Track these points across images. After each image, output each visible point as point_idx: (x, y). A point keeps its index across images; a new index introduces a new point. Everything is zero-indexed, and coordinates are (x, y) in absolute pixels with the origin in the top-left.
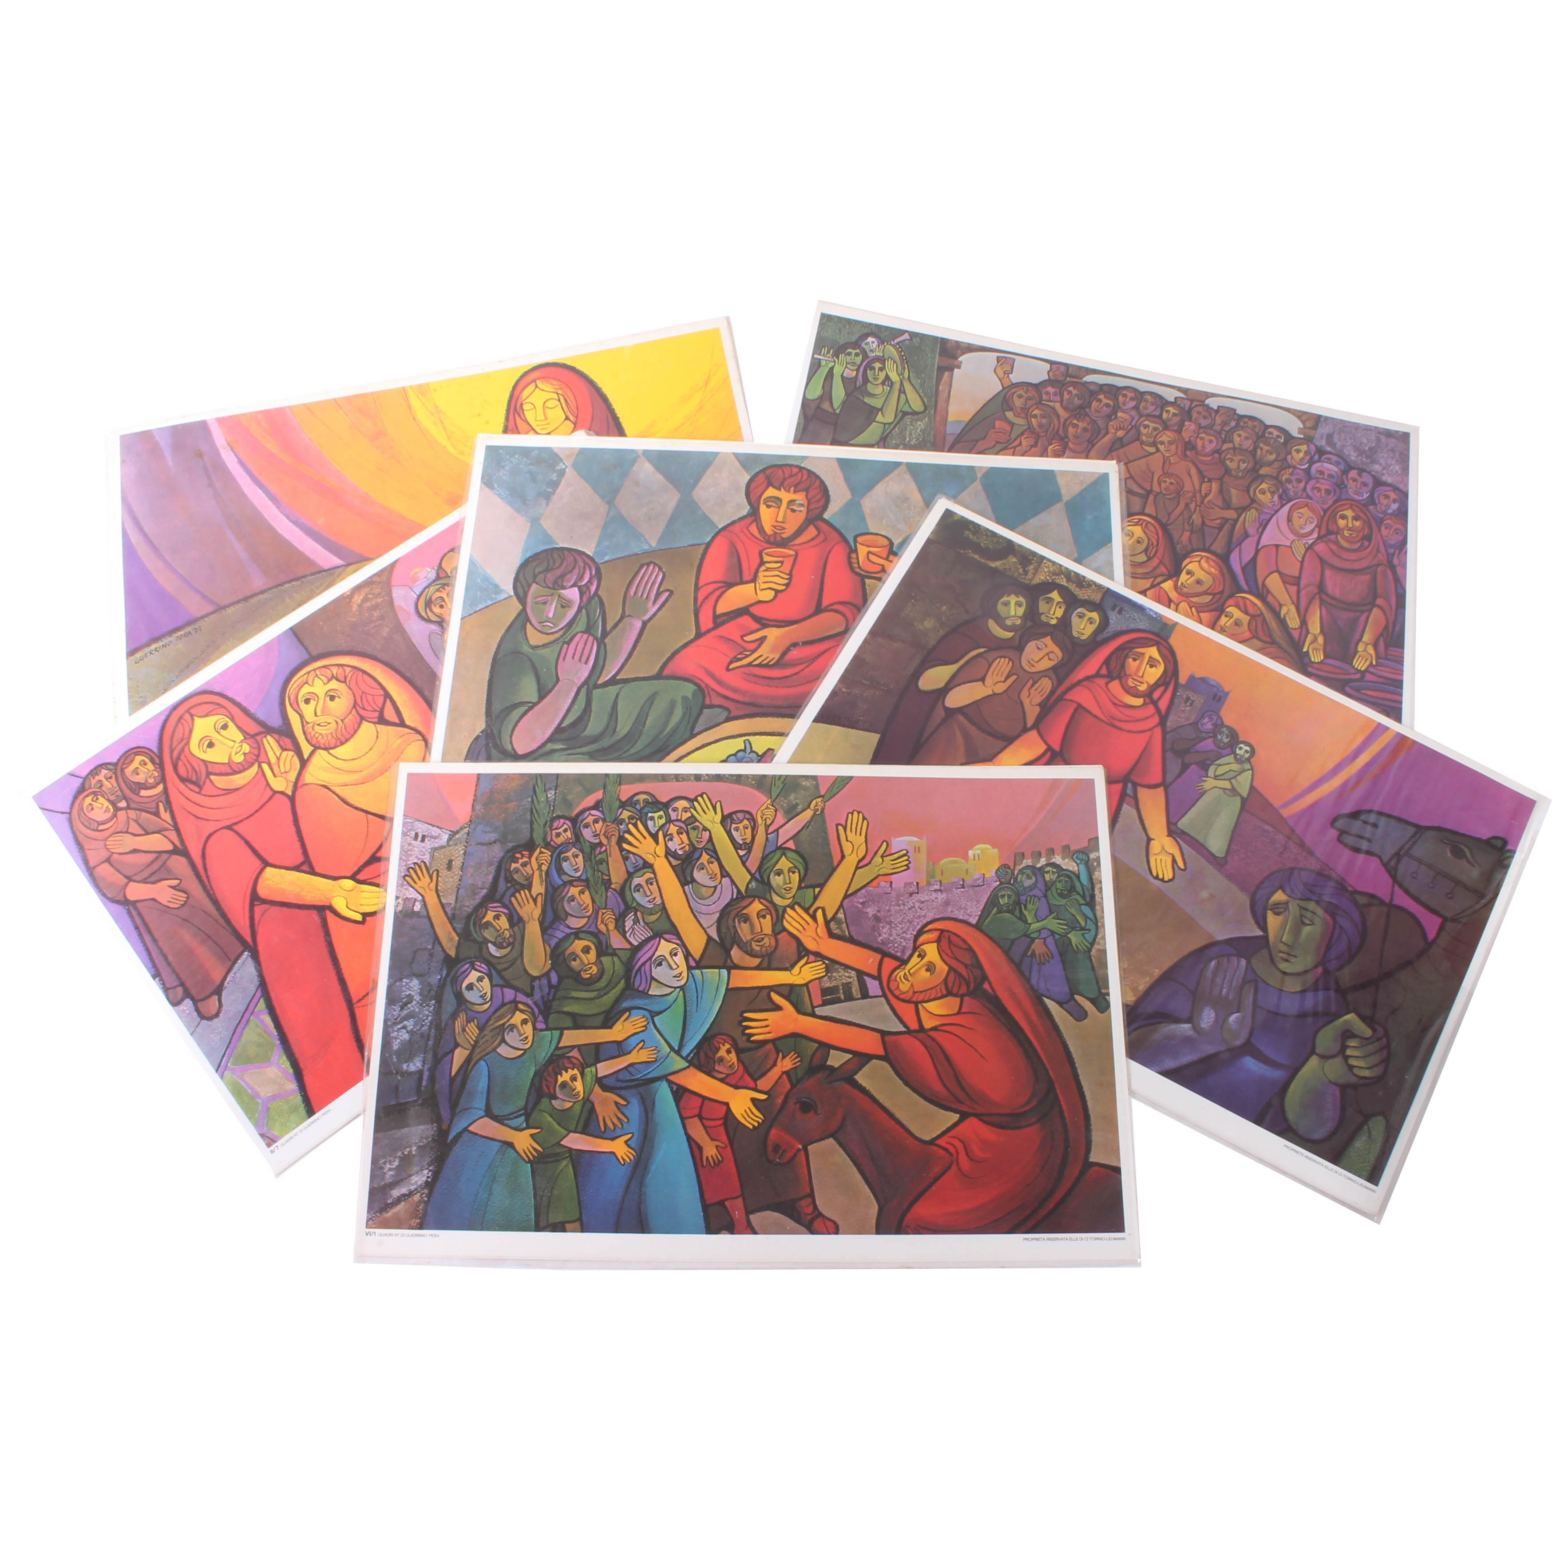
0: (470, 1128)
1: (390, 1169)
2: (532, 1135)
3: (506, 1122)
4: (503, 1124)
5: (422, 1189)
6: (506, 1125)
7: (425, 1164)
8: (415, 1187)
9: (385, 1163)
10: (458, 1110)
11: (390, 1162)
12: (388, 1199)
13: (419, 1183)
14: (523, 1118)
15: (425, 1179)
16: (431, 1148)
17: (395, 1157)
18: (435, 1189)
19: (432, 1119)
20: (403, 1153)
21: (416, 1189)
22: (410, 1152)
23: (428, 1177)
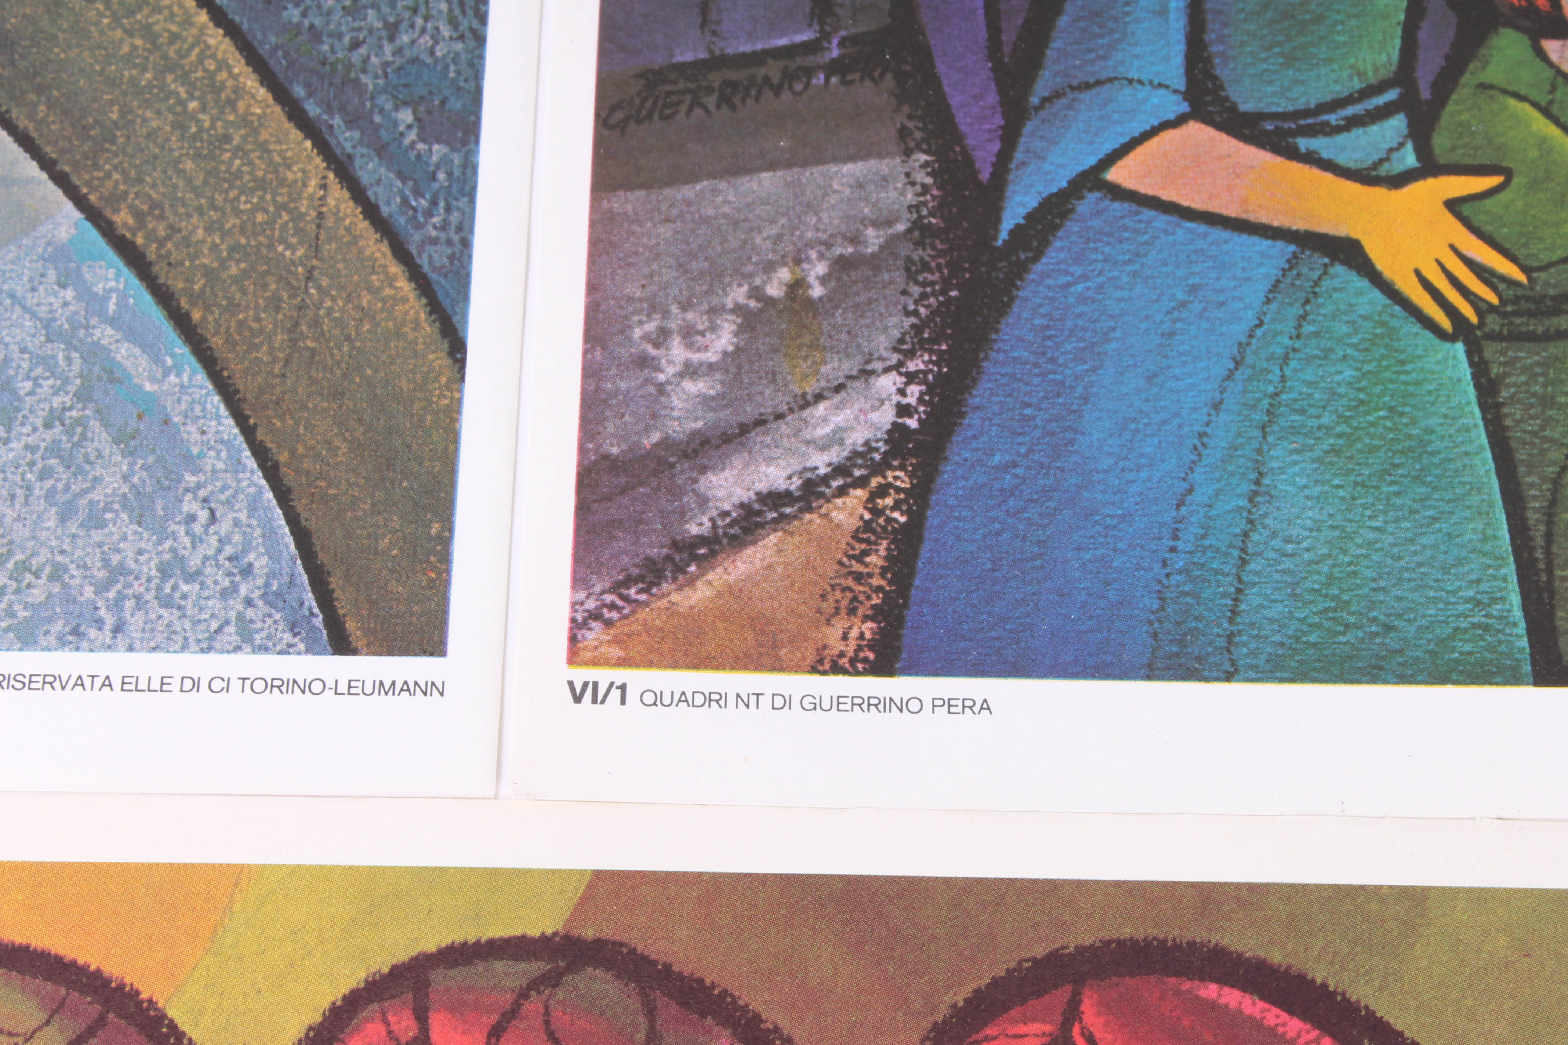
0: (1114, 175)
1: (690, 371)
2: (1453, 205)
3: (1303, 144)
4: (1292, 154)
5: (878, 469)
6: (1311, 159)
7: (882, 343)
8: (835, 455)
9: (661, 338)
10: (1041, 88)
11: (689, 334)
12: (682, 514)
13: (857, 438)
14: (1397, 124)
15: (886, 416)
16: (912, 270)
17: (714, 311)
18: (947, 470)
19: (903, 133)
20: (756, 293)
21: (839, 470)
22: (797, 286)
23: (903, 410)
